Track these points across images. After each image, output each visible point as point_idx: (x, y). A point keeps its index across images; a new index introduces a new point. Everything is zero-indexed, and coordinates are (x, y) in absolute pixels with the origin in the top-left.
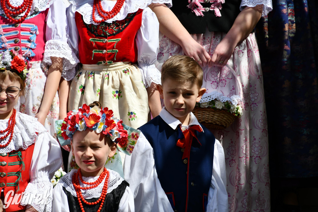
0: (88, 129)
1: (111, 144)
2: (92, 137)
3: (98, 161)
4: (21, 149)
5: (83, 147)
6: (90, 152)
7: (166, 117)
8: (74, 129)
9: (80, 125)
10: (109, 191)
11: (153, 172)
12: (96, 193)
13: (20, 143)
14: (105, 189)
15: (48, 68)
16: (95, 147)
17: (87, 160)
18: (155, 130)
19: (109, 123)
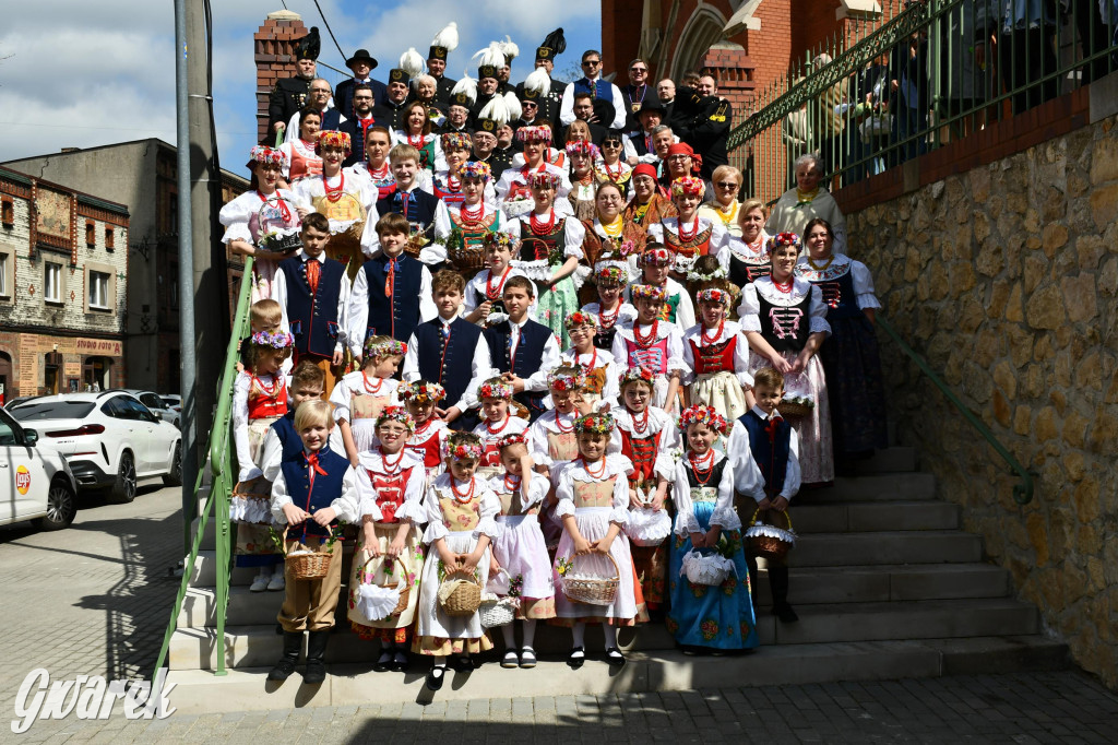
0: (698, 421)
1: (715, 431)
2: (701, 427)
3: (706, 443)
4: (654, 435)
5: (695, 434)
6: (700, 437)
7: (757, 411)
8: (688, 422)
9: (692, 419)
10: (715, 464)
11: (748, 451)
12: (705, 465)
13: (654, 431)
14: (712, 462)
15: (670, 377)
16: (703, 434)
17: (699, 443)
18: (750, 420)
19: (713, 417)
